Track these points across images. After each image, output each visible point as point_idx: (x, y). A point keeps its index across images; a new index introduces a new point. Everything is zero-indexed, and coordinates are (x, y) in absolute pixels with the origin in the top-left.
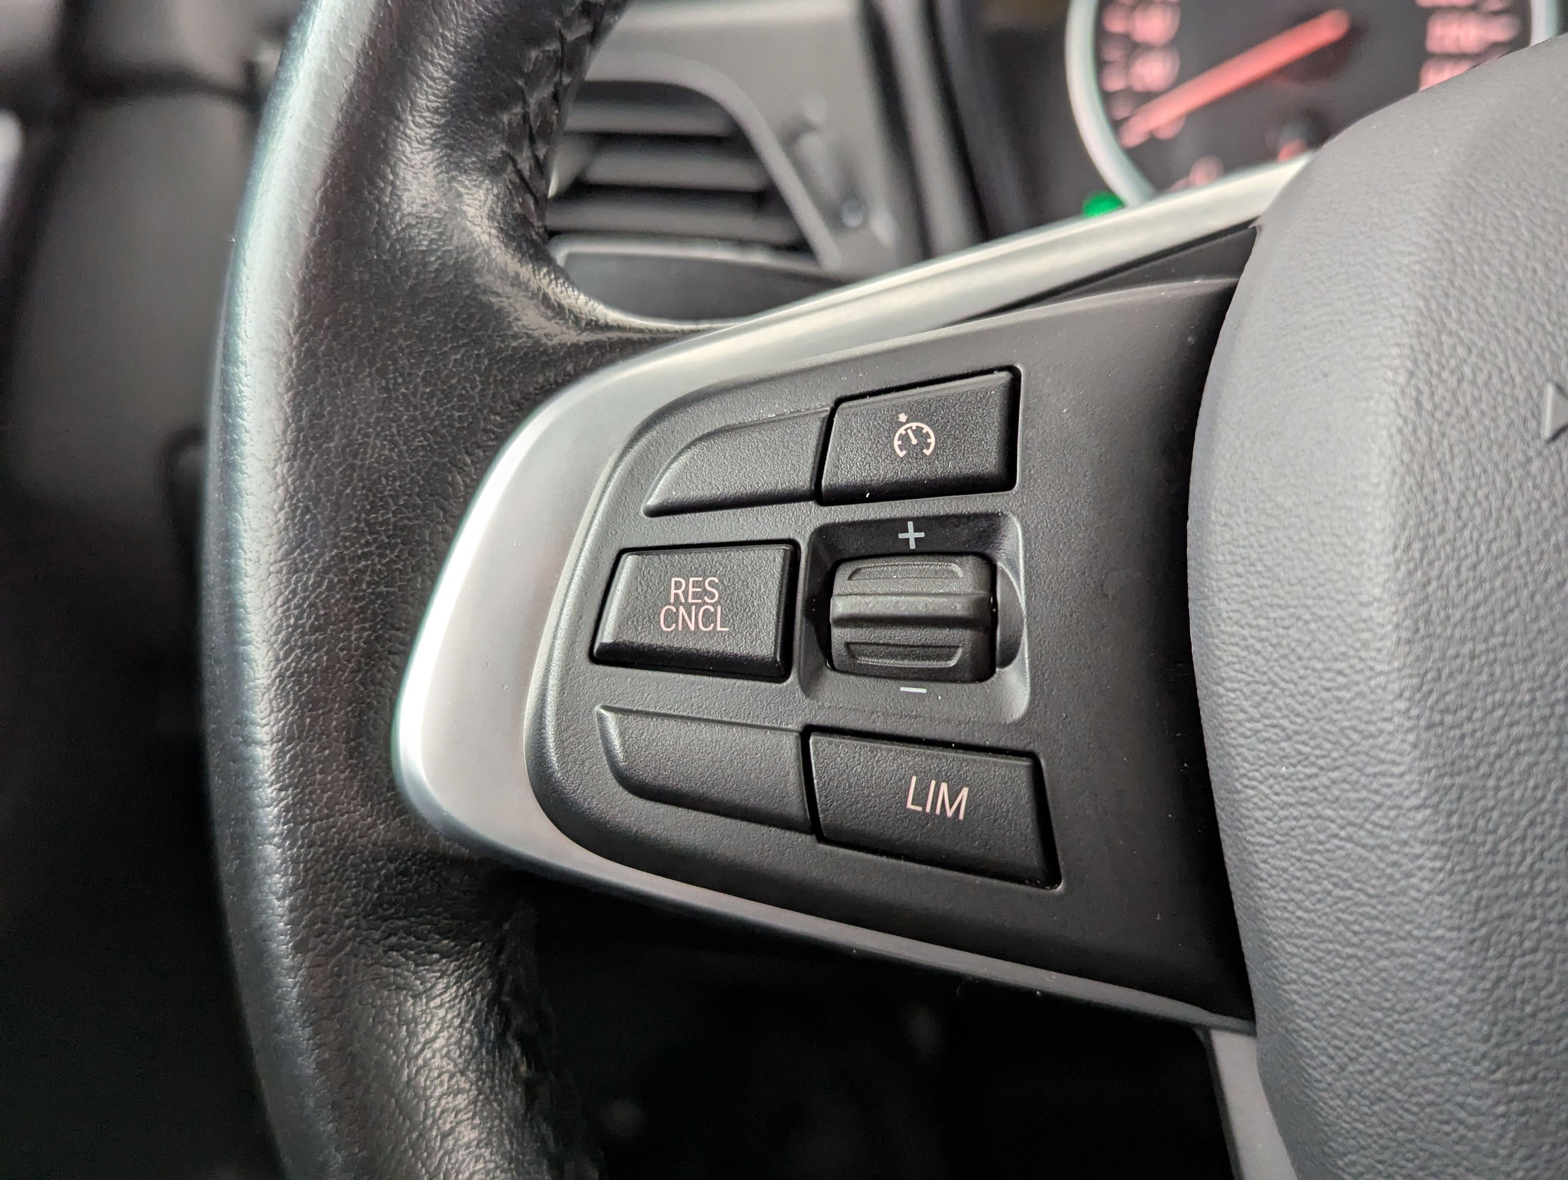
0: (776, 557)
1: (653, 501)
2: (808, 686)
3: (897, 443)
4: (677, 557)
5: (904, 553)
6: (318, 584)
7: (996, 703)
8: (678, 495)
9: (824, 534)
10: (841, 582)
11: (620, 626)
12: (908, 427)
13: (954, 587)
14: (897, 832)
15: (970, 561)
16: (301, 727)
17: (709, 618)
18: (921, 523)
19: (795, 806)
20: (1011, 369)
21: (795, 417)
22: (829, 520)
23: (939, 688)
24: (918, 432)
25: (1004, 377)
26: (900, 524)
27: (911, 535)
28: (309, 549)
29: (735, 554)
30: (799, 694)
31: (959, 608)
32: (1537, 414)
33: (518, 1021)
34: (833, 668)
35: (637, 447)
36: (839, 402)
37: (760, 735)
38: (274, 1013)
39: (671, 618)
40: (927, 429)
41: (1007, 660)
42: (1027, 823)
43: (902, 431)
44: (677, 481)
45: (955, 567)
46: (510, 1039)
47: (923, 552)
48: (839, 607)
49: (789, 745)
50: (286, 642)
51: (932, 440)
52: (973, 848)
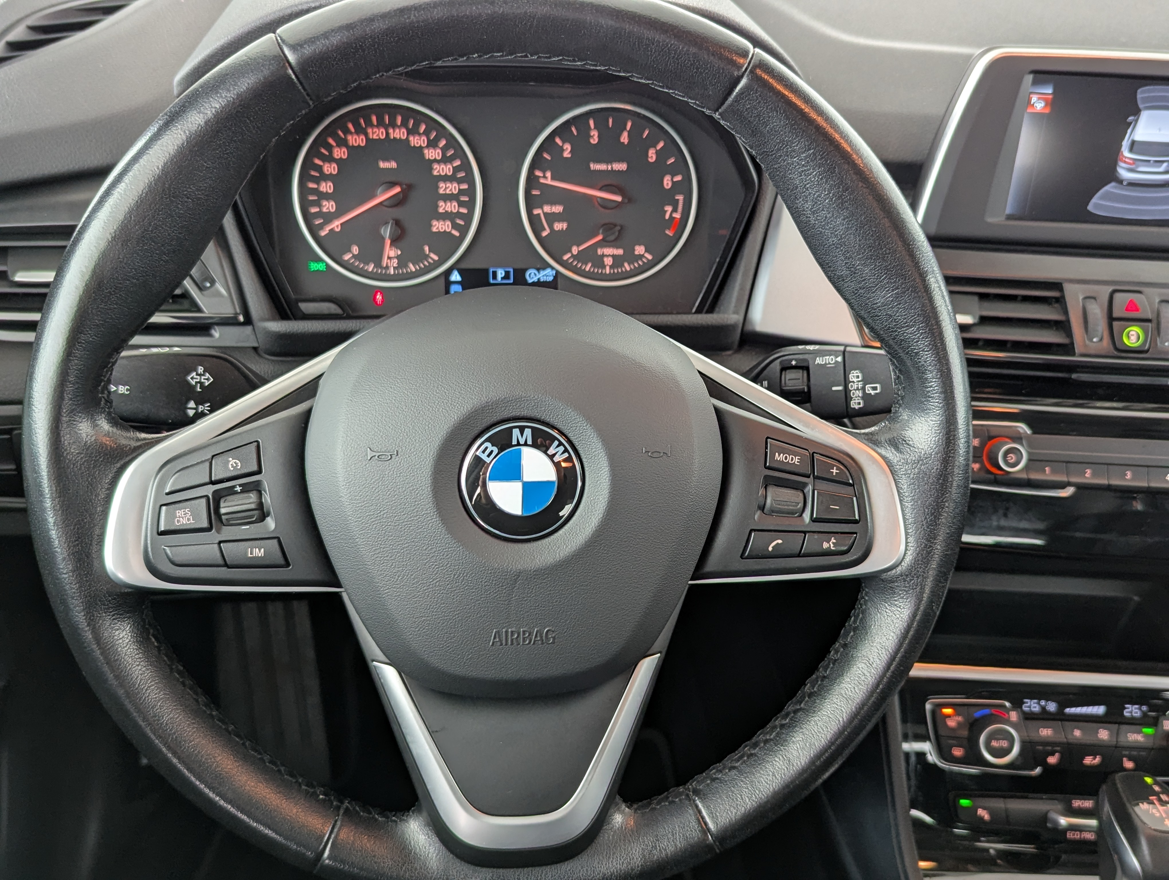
0: (204, 501)
1: (167, 491)
2: (218, 531)
3: (230, 466)
4: (177, 505)
5: (236, 493)
6: (74, 529)
7: (266, 527)
8: (173, 489)
9: (215, 492)
10: (222, 504)
11: (165, 525)
12: (232, 462)
13: (251, 500)
14: (247, 563)
15: (255, 492)
16: (77, 567)
17: (188, 520)
18: (240, 485)
19: (220, 561)
20: (257, 441)
21: (202, 462)
22: (216, 489)
23: (251, 525)
24: (235, 463)
25: (256, 444)
26: (234, 487)
27: (238, 489)
28: (70, 520)
29: (193, 502)
30: (217, 534)
31: (253, 506)
32: (367, 455)
33: (151, 631)
34: (224, 525)
35: (159, 476)
36: (213, 456)
37: (207, 546)
38: (83, 643)
39: (178, 521)
40: (237, 461)
41: (268, 516)
42: (279, 554)
43: (231, 463)
44: (173, 484)
45: (251, 495)
46: (151, 637)
47: (242, 492)
48: (223, 511)
49: (216, 546)
50: (68, 546)
51: (239, 464)
52: (267, 562)
